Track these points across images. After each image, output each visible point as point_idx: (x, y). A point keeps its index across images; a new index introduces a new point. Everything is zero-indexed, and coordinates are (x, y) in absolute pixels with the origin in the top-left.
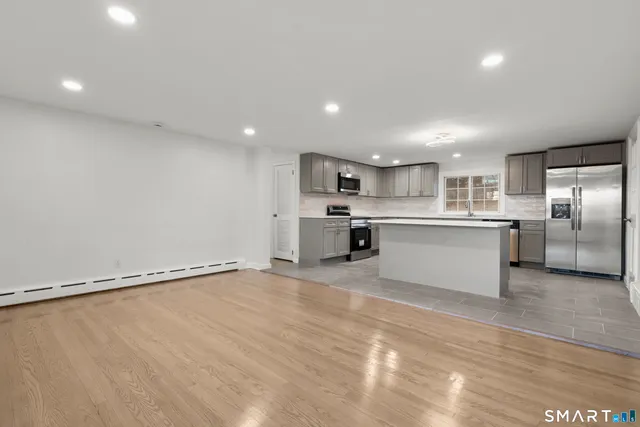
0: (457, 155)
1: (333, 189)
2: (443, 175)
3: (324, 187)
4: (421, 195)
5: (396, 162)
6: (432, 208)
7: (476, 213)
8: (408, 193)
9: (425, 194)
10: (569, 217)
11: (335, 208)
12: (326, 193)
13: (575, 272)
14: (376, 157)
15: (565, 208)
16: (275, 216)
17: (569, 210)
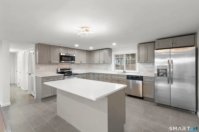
1: (57, 61)
2: (113, 54)
4: (104, 63)
6: (109, 68)
7: (126, 71)
8: (99, 61)
9: (106, 62)
10: (166, 76)
13: (170, 106)
15: (164, 71)
16: (30, 74)
17: (166, 72)
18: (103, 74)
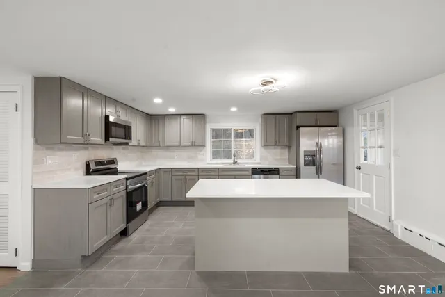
0: (234, 109)
1: (98, 138)
2: (209, 127)
3: (84, 135)
4: (193, 145)
5: (172, 110)
6: (199, 157)
9: (196, 144)
10: (314, 165)
11: (98, 163)
12: (87, 144)
14: (158, 101)
17: (314, 160)
18: (198, 168)
